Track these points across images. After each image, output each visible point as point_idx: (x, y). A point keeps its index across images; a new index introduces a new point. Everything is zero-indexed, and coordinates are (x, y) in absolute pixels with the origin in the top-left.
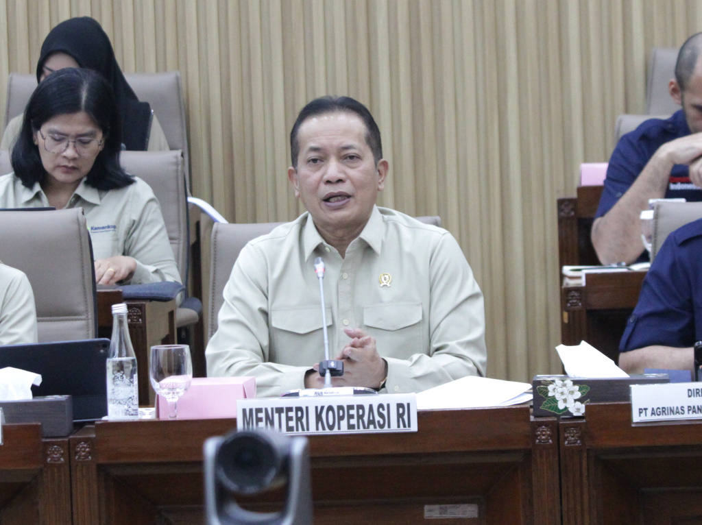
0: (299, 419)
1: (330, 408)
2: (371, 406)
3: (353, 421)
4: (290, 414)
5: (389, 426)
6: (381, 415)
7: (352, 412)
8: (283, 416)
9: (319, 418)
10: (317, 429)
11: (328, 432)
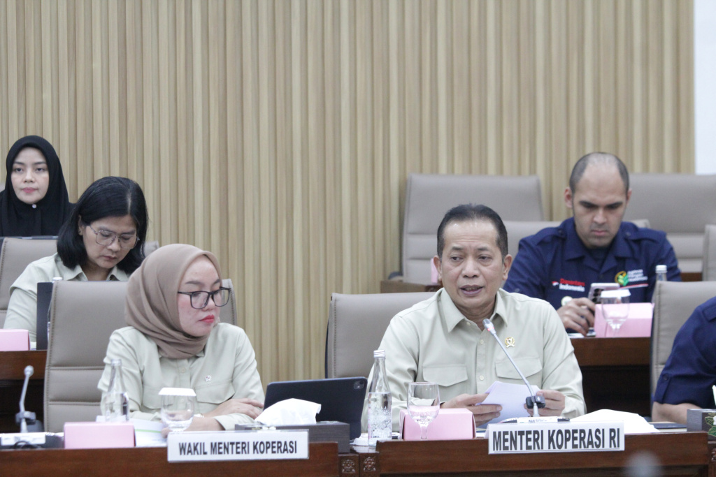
0: (536, 440)
1: (560, 432)
2: (590, 431)
3: (577, 442)
4: (529, 436)
5: (603, 446)
6: (598, 438)
7: (576, 435)
8: (524, 437)
9: (551, 439)
10: (549, 448)
11: (557, 450)
